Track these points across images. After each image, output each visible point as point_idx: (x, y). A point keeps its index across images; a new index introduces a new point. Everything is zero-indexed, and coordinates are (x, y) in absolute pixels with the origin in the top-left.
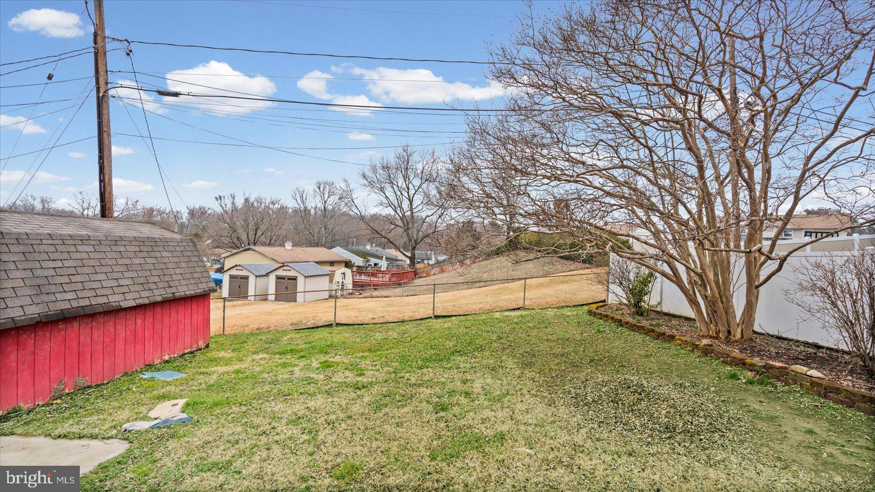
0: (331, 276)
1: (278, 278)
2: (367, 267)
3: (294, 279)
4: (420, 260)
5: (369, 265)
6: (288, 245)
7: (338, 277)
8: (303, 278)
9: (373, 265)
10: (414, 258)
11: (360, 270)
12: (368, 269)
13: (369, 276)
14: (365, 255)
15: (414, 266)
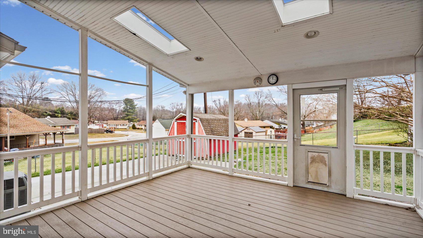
0: (266, 132)
1: (245, 133)
2: (280, 129)
3: (252, 133)
4: (308, 125)
5: (281, 128)
6: (246, 120)
7: (269, 133)
8: (255, 133)
9: (283, 128)
10: (304, 124)
11: (277, 130)
12: (281, 130)
13: (282, 132)
14: (279, 123)
15: (304, 128)
